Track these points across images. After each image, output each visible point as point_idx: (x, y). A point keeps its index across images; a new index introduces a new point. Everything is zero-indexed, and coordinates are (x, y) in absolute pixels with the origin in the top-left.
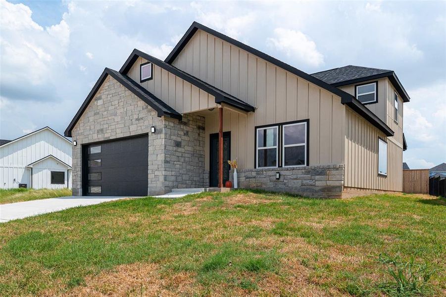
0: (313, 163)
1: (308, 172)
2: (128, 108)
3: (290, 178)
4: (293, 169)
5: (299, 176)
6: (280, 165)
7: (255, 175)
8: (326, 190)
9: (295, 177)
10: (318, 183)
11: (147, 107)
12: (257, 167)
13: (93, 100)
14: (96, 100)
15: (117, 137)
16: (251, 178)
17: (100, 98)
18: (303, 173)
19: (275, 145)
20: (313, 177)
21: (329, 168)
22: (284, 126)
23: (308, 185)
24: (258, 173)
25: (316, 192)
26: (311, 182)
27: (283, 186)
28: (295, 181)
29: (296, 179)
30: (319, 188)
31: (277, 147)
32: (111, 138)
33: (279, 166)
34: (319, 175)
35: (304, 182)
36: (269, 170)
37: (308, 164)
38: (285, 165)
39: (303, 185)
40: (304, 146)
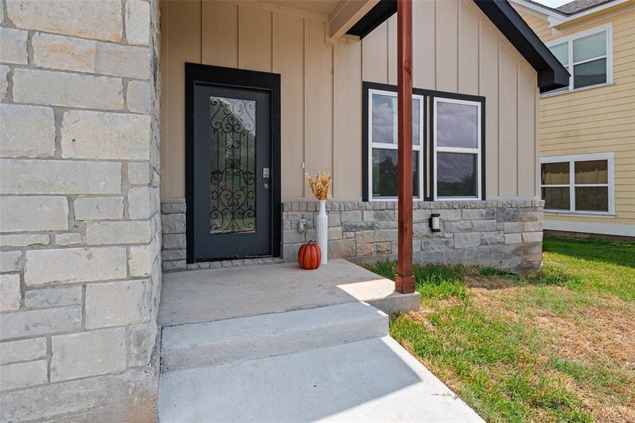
0: (491, 195)
1: (491, 215)
3: (458, 228)
5: (476, 223)
6: (428, 196)
7: (372, 219)
8: (522, 252)
9: (468, 224)
10: (508, 238)
12: (370, 198)
16: (362, 228)
18: (482, 216)
20: (500, 226)
21: (525, 207)
22: (435, 99)
23: (492, 244)
24: (379, 214)
25: (506, 257)
26: (499, 238)
27: (443, 249)
28: (468, 234)
29: (470, 230)
30: (511, 248)
31: (420, 148)
33: (426, 198)
34: (509, 220)
35: (486, 236)
37: (484, 198)
38: (439, 195)
39: (483, 243)
40: (475, 155)
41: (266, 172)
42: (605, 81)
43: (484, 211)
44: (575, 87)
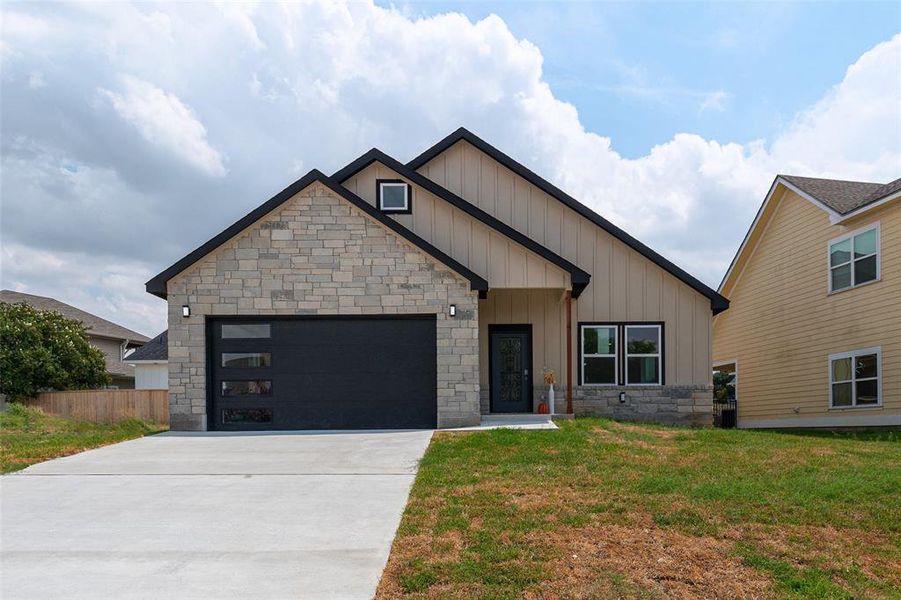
0: (671, 382)
1: (666, 394)
2: (375, 260)
3: (641, 401)
4: (645, 388)
5: (654, 399)
6: (621, 382)
7: (582, 395)
8: (693, 418)
9: (648, 399)
10: (680, 409)
11: (431, 267)
12: (583, 384)
13: (256, 225)
14: (265, 226)
15: (341, 313)
17: (280, 226)
19: (612, 351)
20: (674, 401)
21: (696, 389)
22: (626, 327)
23: (667, 411)
24: (587, 392)
25: (678, 419)
26: (673, 408)
27: (630, 413)
28: (647, 405)
29: (650, 402)
30: (684, 415)
31: (616, 356)
32: (320, 313)
33: (619, 384)
34: (682, 398)
35: (662, 407)
36: (606, 388)
37: (663, 383)
38: (629, 382)
39: (659, 410)
40: (657, 358)
41: (526, 372)
42: (875, 278)
43: (660, 391)
44: (856, 283)
